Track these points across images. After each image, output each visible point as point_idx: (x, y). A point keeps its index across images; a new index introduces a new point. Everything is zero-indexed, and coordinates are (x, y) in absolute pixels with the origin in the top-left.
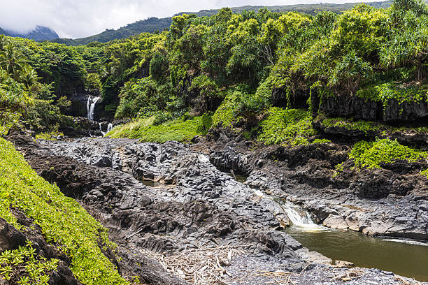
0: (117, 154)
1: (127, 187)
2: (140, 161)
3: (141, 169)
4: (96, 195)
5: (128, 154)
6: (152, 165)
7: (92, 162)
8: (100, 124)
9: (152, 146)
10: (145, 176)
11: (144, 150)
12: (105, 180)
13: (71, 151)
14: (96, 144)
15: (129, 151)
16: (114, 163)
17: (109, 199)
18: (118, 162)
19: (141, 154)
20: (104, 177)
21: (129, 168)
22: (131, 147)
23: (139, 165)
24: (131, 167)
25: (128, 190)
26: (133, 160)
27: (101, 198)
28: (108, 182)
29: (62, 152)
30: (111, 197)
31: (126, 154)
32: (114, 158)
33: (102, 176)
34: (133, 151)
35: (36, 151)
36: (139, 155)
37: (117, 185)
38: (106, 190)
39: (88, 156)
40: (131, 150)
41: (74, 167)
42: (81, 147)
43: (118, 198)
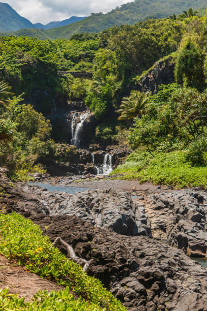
0: (141, 209)
1: (181, 273)
2: (181, 222)
3: (184, 235)
4: (133, 287)
5: (159, 208)
6: (200, 228)
7: (104, 222)
8: (93, 154)
9: (196, 196)
10: (193, 248)
11: (187, 203)
12: (144, 261)
13: (70, 203)
14: (107, 192)
15: (160, 204)
16: (138, 223)
17: (154, 296)
18: (144, 222)
19: (181, 210)
20: (142, 256)
21: (161, 232)
22: (163, 198)
23: (180, 228)
24: (164, 231)
25: (183, 279)
26: (168, 219)
27: (143, 293)
28: (151, 264)
29: (57, 206)
30: (157, 293)
31: (156, 209)
32: (138, 214)
33: (138, 253)
34: (167, 204)
35: (20, 204)
36: (177, 212)
37: (164, 270)
38: (148, 280)
39: (98, 211)
40: (164, 202)
41: (90, 237)
42: (85, 197)
43: (169, 293)
